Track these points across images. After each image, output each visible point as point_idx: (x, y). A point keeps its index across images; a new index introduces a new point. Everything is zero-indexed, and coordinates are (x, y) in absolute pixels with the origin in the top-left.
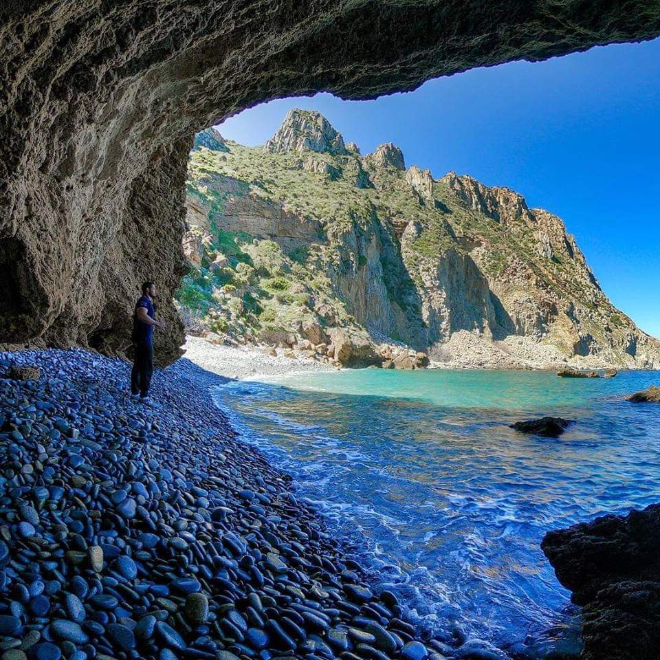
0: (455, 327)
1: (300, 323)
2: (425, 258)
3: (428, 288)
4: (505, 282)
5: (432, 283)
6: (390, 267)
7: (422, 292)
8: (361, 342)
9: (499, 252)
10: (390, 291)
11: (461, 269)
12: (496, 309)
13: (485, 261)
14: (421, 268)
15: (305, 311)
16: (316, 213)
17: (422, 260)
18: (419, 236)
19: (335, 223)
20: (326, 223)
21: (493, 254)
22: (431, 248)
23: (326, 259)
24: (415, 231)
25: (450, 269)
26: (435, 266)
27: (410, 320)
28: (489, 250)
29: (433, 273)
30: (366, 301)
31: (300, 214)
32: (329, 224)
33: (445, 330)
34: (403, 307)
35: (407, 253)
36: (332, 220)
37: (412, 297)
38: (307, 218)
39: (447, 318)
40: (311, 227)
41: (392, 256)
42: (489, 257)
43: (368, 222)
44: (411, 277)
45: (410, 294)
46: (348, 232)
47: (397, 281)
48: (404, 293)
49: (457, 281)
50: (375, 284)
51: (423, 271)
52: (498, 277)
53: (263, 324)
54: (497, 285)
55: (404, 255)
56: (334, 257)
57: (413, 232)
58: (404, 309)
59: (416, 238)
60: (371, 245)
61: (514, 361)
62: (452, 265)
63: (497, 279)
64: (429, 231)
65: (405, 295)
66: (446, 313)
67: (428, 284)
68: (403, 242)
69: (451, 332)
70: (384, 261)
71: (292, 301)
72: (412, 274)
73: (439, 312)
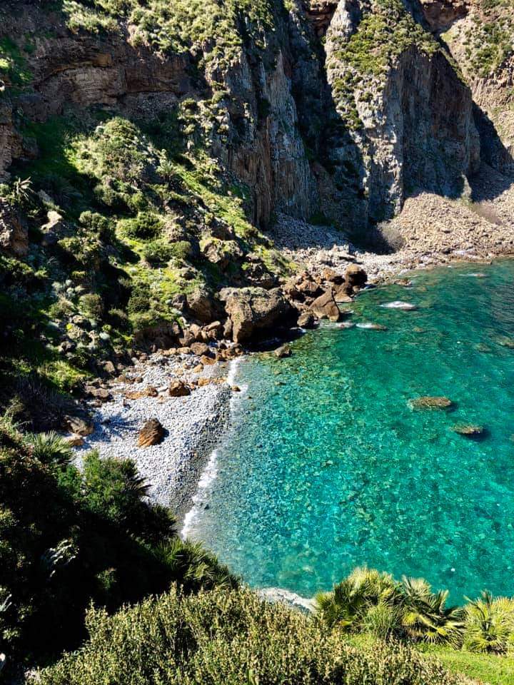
0: (409, 190)
1: (183, 298)
2: (364, 76)
3: (368, 130)
4: (504, 85)
5: (374, 121)
6: (308, 99)
7: (358, 139)
8: (267, 305)
9: (498, 24)
10: (309, 143)
11: (424, 83)
12: (482, 136)
13: (471, 46)
14: (357, 94)
15: (189, 276)
16: (183, 35)
17: (359, 80)
18: (355, 31)
19: (215, 52)
20: (200, 53)
21: (486, 30)
22: (374, 53)
23: (207, 125)
24: (348, 22)
25: (405, 86)
26: (379, 90)
27: (340, 189)
28: (480, 23)
29: (376, 102)
30: (273, 174)
31: (156, 46)
32: (205, 54)
33: (395, 196)
34: (330, 166)
35: (335, 67)
36: (210, 45)
37: (342, 149)
38: (169, 52)
39: (398, 177)
40: (177, 68)
41: (309, 78)
42: (479, 36)
43: (267, 28)
44: (342, 113)
45: (340, 145)
46: (237, 65)
47: (320, 122)
48: (332, 145)
49: (417, 106)
50: (286, 142)
51: (361, 100)
52: (492, 77)
53: (134, 317)
54: (489, 92)
55: (329, 73)
56: (219, 118)
57: (344, 23)
58: (331, 171)
59: (349, 35)
60: (275, 73)
61: (503, 239)
62: (408, 78)
63: (489, 81)
64: (373, 16)
65: (332, 148)
66: (396, 168)
67: (368, 124)
68: (328, 47)
69: (404, 198)
70: (297, 91)
71: (168, 258)
72: (343, 109)
73: (386, 168)
